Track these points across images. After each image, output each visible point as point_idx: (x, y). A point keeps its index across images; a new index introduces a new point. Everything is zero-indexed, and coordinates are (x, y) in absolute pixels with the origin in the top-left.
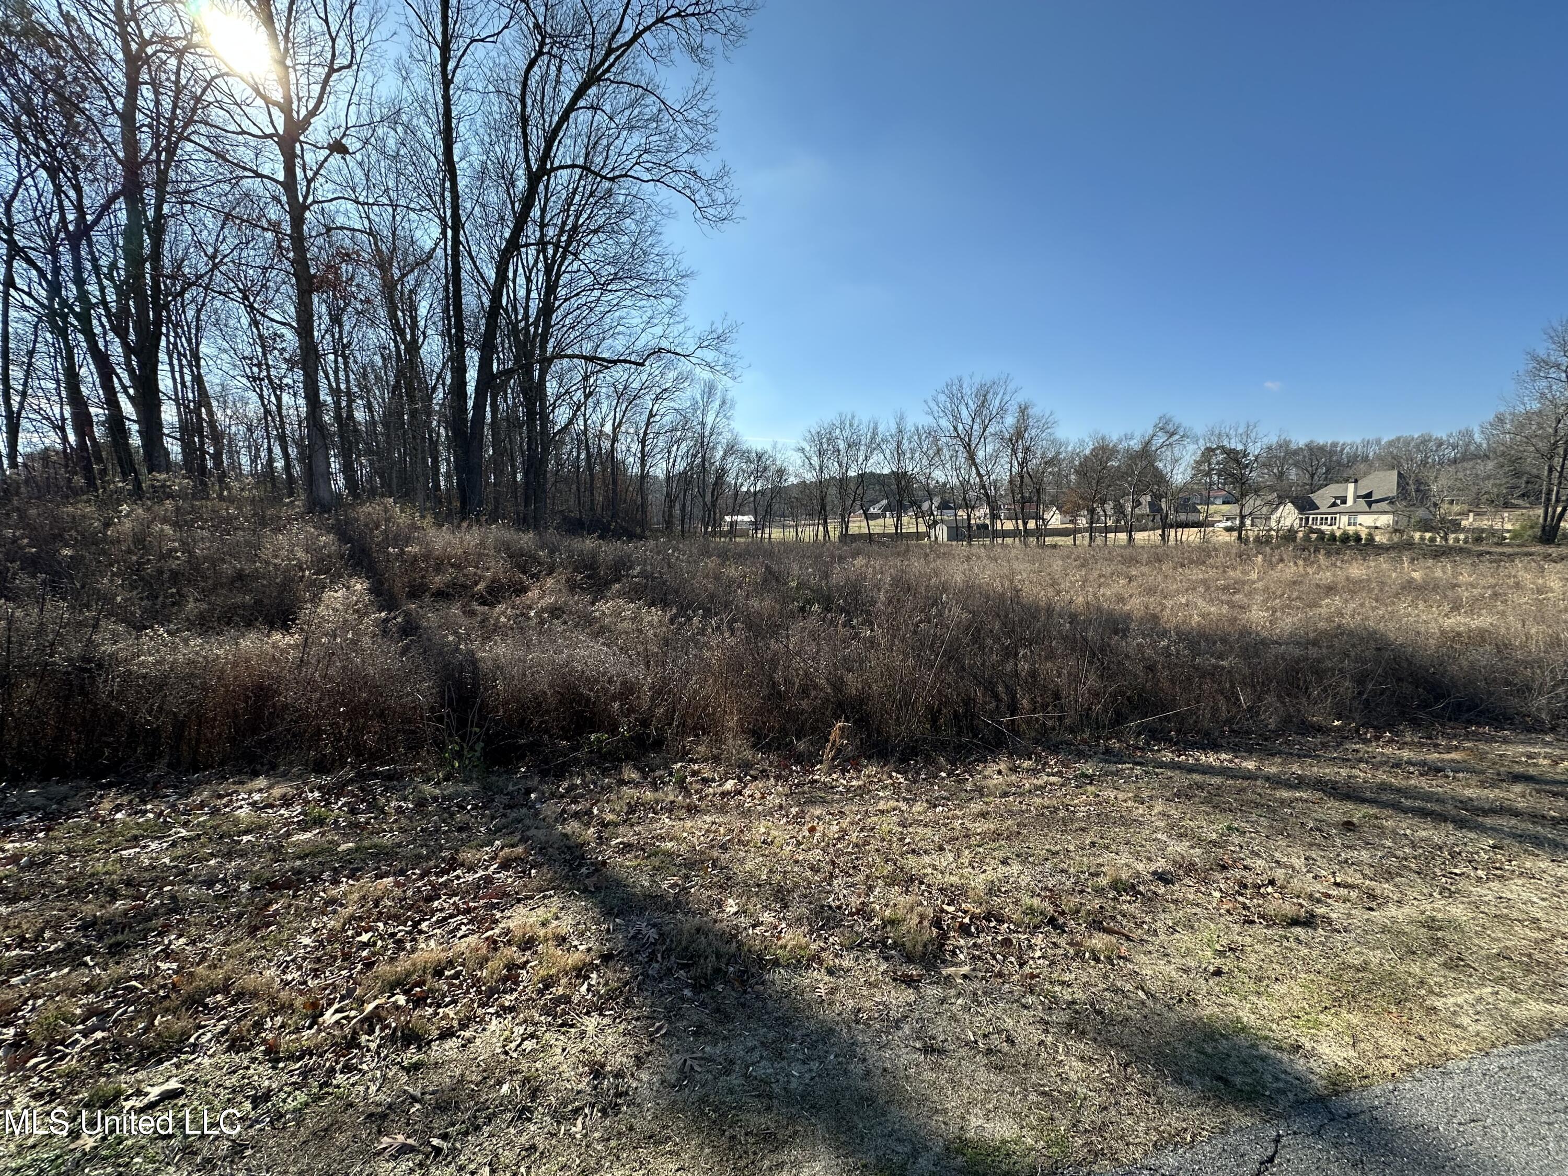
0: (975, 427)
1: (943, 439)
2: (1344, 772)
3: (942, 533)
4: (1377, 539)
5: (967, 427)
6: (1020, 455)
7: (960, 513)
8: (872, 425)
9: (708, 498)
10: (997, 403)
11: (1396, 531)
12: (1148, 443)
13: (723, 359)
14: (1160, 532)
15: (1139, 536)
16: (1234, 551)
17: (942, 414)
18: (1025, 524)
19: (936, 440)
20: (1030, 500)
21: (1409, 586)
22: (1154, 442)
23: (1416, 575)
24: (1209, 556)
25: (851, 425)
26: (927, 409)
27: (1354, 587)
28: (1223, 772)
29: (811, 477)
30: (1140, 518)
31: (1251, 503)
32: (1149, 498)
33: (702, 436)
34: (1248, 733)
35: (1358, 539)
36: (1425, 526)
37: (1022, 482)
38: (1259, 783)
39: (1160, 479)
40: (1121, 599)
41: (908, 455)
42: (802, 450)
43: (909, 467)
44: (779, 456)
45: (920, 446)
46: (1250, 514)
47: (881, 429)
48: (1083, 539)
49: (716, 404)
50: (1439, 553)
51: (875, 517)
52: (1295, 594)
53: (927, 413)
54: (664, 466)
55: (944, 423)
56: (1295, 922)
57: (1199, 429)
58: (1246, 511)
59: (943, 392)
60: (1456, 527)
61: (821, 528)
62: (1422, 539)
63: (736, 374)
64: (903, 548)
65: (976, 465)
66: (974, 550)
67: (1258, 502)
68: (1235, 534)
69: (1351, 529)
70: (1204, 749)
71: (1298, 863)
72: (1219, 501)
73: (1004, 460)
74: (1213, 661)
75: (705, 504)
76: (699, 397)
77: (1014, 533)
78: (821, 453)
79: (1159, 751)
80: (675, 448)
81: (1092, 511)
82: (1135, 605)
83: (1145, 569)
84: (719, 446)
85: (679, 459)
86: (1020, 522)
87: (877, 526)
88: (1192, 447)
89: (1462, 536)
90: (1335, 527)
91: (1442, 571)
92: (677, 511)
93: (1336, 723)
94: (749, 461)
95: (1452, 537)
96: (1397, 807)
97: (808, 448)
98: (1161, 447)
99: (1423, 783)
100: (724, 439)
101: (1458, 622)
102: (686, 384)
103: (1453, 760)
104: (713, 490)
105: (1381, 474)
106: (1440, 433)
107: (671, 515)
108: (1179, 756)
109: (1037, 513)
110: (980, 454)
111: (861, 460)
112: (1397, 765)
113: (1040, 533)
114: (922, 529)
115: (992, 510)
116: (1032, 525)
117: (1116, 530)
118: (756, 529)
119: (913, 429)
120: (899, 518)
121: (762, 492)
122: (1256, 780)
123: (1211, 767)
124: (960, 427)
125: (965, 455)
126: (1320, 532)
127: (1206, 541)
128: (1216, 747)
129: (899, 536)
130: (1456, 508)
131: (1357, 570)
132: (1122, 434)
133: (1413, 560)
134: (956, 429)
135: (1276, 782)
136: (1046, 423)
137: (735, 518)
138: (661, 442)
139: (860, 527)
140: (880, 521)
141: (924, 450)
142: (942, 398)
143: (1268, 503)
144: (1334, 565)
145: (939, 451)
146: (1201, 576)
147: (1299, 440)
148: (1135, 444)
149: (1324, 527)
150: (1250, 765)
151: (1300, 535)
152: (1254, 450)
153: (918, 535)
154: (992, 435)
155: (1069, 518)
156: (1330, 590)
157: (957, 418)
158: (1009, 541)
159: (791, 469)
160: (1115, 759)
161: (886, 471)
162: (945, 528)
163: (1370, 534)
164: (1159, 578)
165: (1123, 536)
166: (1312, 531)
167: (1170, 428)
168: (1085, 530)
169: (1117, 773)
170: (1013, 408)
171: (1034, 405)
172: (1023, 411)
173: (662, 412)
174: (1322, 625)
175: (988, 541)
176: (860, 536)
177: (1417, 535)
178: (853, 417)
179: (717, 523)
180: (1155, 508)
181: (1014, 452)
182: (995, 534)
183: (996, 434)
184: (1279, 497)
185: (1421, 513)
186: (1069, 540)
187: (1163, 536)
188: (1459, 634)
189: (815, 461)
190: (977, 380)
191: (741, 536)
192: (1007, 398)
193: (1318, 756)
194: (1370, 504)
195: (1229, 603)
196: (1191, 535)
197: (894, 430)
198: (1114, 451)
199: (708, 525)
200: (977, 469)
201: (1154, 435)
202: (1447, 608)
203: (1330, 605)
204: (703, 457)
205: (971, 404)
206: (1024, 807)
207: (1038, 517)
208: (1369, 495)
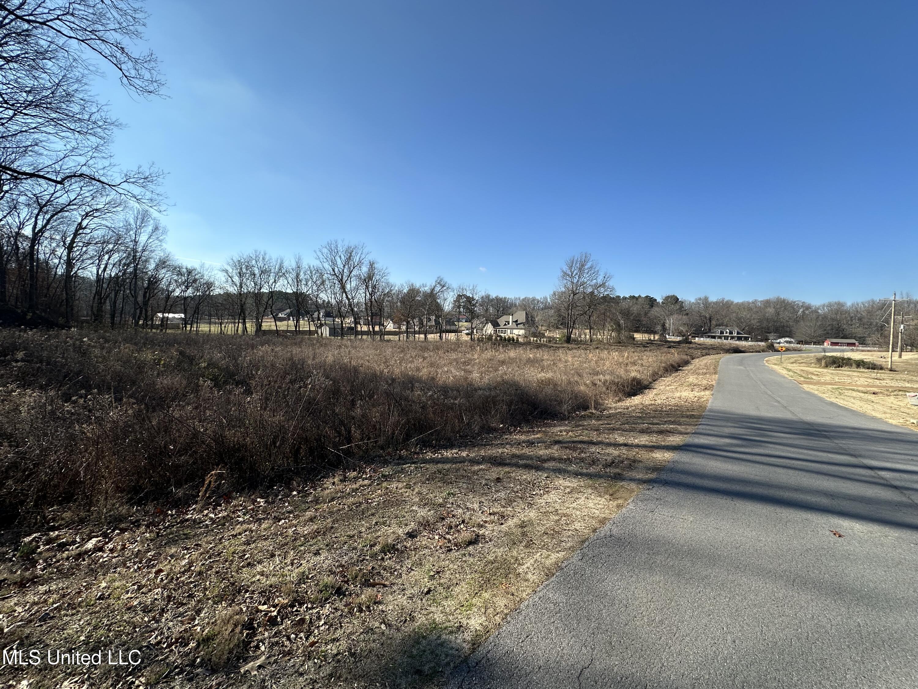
0: (345, 271)
1: (326, 275)
2: (500, 451)
3: (326, 331)
4: (520, 340)
5: (341, 270)
6: (370, 289)
7: (337, 320)
8: (279, 261)
9: (140, 299)
10: (358, 259)
11: (525, 337)
12: (433, 290)
13: (148, 195)
14: (439, 334)
15: (430, 336)
16: (469, 345)
17: (325, 260)
18: (373, 328)
19: (322, 275)
20: (376, 315)
21: (529, 361)
22: (436, 289)
23: (531, 356)
24: (459, 347)
25: (263, 259)
26: (316, 256)
27: (512, 361)
28: (453, 461)
29: (233, 290)
30: (430, 327)
31: (476, 322)
32: (434, 318)
33: (135, 251)
34: (466, 436)
35: (513, 340)
36: (534, 335)
37: (371, 304)
38: (466, 464)
39: (439, 308)
40: (418, 369)
41: (304, 282)
42: (227, 271)
43: (304, 290)
44: (206, 273)
45: (311, 277)
46: (475, 327)
47: (286, 264)
48: (403, 337)
49: (150, 229)
50: (539, 346)
51: (282, 320)
52: (490, 366)
53: (316, 259)
54: (94, 270)
55: (326, 266)
56: (471, 543)
57: (455, 285)
58: (474, 326)
59: (326, 247)
60: (543, 336)
61: (241, 325)
62: (534, 340)
63: (163, 209)
64: (299, 340)
65: (346, 293)
66: (344, 342)
67: (478, 322)
68: (470, 336)
69: (511, 336)
70: (446, 448)
71: (476, 506)
72: (464, 321)
73: (362, 291)
74: (452, 401)
75: (136, 302)
76: (132, 221)
77: (367, 333)
78: (241, 275)
79: (426, 453)
80: (106, 257)
81: (408, 323)
82: (424, 373)
83: (432, 354)
84: (152, 261)
85: (110, 267)
86: (371, 326)
87: (282, 326)
88: (452, 294)
89: (545, 340)
90: (506, 335)
91: (539, 354)
92: (108, 306)
93: (501, 426)
94: (180, 274)
95: (542, 339)
96: (517, 466)
97: (230, 270)
98: (439, 292)
99: (527, 451)
100: (158, 255)
101: (542, 375)
102: (118, 209)
103: (538, 438)
104: (145, 293)
105: (520, 312)
106: (538, 297)
107: (100, 309)
108: (434, 455)
109: (380, 322)
110: (348, 287)
111: (271, 282)
112: (519, 444)
113: (382, 333)
114: (313, 328)
115: (355, 319)
116: (377, 328)
117: (419, 333)
118: (186, 324)
119: (307, 267)
120: (298, 321)
121: (192, 298)
122: (465, 462)
123: (447, 458)
124: (336, 270)
125: (339, 286)
126: (501, 336)
127: (458, 339)
128: (451, 446)
129: (297, 332)
130: (543, 328)
131: (512, 354)
132: (421, 284)
133: (531, 349)
134: (334, 270)
135: (473, 462)
136: (384, 273)
137: (166, 315)
138: (92, 250)
139: (271, 326)
140: (285, 323)
141: (314, 280)
142: (325, 251)
143: (482, 323)
144: (505, 351)
145: (323, 283)
146: (455, 357)
147: (493, 295)
148: (427, 289)
149: (502, 335)
150: (464, 454)
151: (494, 337)
152: (476, 297)
153: (310, 332)
154: (355, 276)
155: (397, 326)
156: (503, 363)
157: (334, 263)
158: (365, 337)
159: (217, 284)
160: (403, 462)
161: (289, 291)
162: (328, 329)
163: (517, 338)
164: (438, 358)
165: (422, 336)
166: (498, 336)
167: (442, 283)
168: (405, 332)
169: (402, 471)
170: (366, 263)
171: (378, 263)
172: (372, 265)
173: (93, 226)
174: (499, 379)
175: (353, 337)
176: (270, 332)
177: (532, 339)
178: (265, 254)
179: (150, 318)
180: (437, 323)
181: (367, 287)
182: (357, 333)
183: (357, 276)
184: (486, 320)
185: (533, 329)
186: (396, 338)
187: (440, 336)
188: (542, 381)
189: (236, 279)
190: (346, 244)
191: (170, 329)
192: (363, 256)
193: (492, 444)
194: (517, 325)
195: (465, 370)
196: (452, 336)
197: (294, 265)
198: (418, 292)
199: (139, 319)
200: (346, 295)
201: (436, 286)
202: (540, 370)
203: (502, 369)
204: (136, 269)
205: (343, 257)
206: (341, 506)
207: (381, 324)
208: (517, 321)
